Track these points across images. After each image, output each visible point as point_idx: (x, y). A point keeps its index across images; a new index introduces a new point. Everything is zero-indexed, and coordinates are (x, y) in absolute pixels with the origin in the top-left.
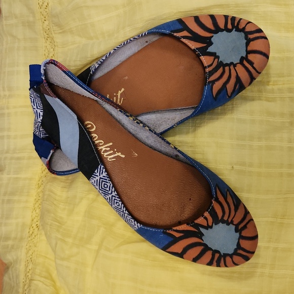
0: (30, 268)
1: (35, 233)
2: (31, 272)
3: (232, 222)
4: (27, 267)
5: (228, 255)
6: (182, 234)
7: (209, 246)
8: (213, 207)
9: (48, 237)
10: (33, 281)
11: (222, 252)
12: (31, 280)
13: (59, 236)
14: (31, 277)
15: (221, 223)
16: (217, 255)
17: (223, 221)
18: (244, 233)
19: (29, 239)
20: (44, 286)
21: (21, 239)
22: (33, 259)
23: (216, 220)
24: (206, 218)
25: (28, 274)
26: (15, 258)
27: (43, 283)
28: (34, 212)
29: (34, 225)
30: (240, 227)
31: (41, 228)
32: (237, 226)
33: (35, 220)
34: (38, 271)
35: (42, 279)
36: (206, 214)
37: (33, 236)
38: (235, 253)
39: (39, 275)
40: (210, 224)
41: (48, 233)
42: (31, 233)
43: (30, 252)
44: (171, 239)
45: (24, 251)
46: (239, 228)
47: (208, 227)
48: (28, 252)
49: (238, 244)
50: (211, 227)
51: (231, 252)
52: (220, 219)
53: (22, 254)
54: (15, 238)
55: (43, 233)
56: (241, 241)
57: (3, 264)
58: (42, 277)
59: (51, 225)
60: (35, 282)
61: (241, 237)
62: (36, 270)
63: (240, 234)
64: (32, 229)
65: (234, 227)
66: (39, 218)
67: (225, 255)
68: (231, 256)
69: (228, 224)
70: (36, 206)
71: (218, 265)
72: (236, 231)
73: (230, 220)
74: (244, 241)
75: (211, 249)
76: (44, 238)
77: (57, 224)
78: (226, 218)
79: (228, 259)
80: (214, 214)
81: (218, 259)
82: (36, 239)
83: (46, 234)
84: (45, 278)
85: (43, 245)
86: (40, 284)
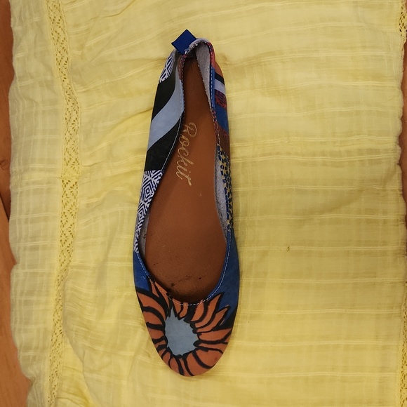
0: (56, 384)
1: (60, 340)
2: (56, 389)
3: (199, 334)
4: (51, 382)
5: (171, 353)
6: (158, 296)
7: (166, 329)
8: (196, 306)
9: (74, 347)
10: (60, 399)
11: (169, 345)
12: (57, 398)
13: (87, 344)
14: (58, 395)
15: (189, 325)
16: (163, 342)
17: (192, 325)
18: (199, 353)
19: (53, 348)
20: (73, 404)
21: (44, 348)
22: (58, 372)
23: (188, 318)
24: (182, 307)
25: (53, 391)
26: (38, 372)
27: (71, 400)
28: (56, 315)
29: (57, 331)
30: (202, 345)
31: (65, 335)
32: (200, 341)
33: (58, 325)
34: (65, 387)
35: (71, 396)
36: (186, 305)
37: (57, 345)
38: (177, 358)
39: (67, 392)
40: (181, 316)
41: (74, 341)
42: (54, 340)
43: (55, 364)
44: (148, 289)
45: (47, 363)
46: (200, 345)
47: (177, 315)
48: (52, 365)
49: (186, 355)
50: (180, 319)
51: (176, 353)
52: (192, 320)
53: (45, 367)
54: (37, 348)
55: (68, 341)
56: (191, 355)
57: (27, 380)
58: (70, 393)
59: (76, 331)
60: (62, 400)
61: (194, 353)
62: (63, 386)
63: (196, 350)
64: (55, 336)
65: (197, 339)
66: (62, 322)
67: (169, 350)
68: (172, 356)
69: (194, 332)
70: (58, 307)
71: (158, 350)
72: (196, 344)
73: (199, 331)
74: (193, 358)
75: (164, 332)
76: (69, 346)
77: (84, 329)
78: (197, 325)
79: (168, 355)
80: (191, 312)
81: (162, 346)
82: (61, 347)
83: (71, 343)
84: (74, 394)
85: (69, 356)
86: (69, 402)
